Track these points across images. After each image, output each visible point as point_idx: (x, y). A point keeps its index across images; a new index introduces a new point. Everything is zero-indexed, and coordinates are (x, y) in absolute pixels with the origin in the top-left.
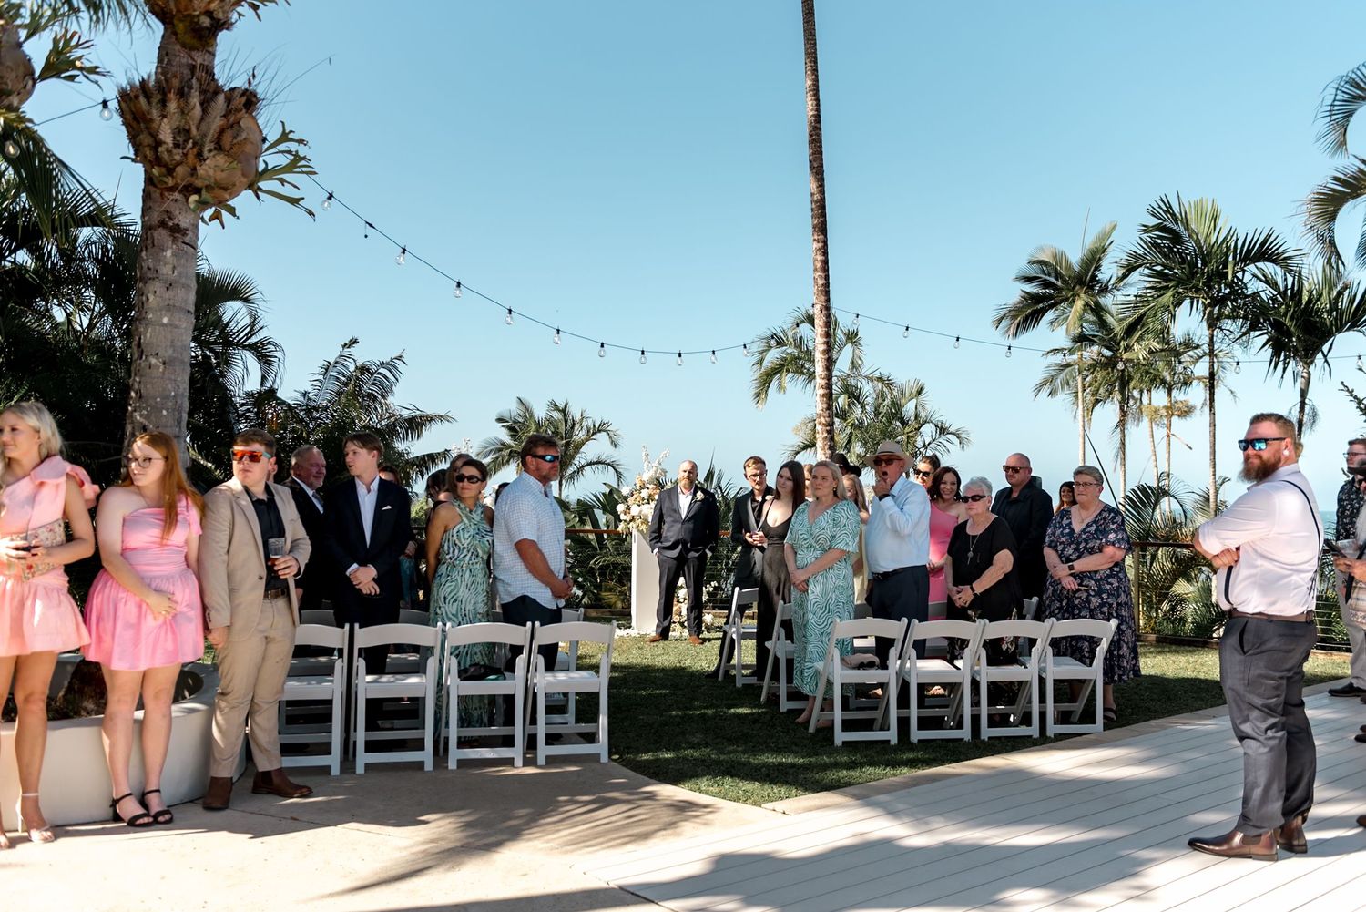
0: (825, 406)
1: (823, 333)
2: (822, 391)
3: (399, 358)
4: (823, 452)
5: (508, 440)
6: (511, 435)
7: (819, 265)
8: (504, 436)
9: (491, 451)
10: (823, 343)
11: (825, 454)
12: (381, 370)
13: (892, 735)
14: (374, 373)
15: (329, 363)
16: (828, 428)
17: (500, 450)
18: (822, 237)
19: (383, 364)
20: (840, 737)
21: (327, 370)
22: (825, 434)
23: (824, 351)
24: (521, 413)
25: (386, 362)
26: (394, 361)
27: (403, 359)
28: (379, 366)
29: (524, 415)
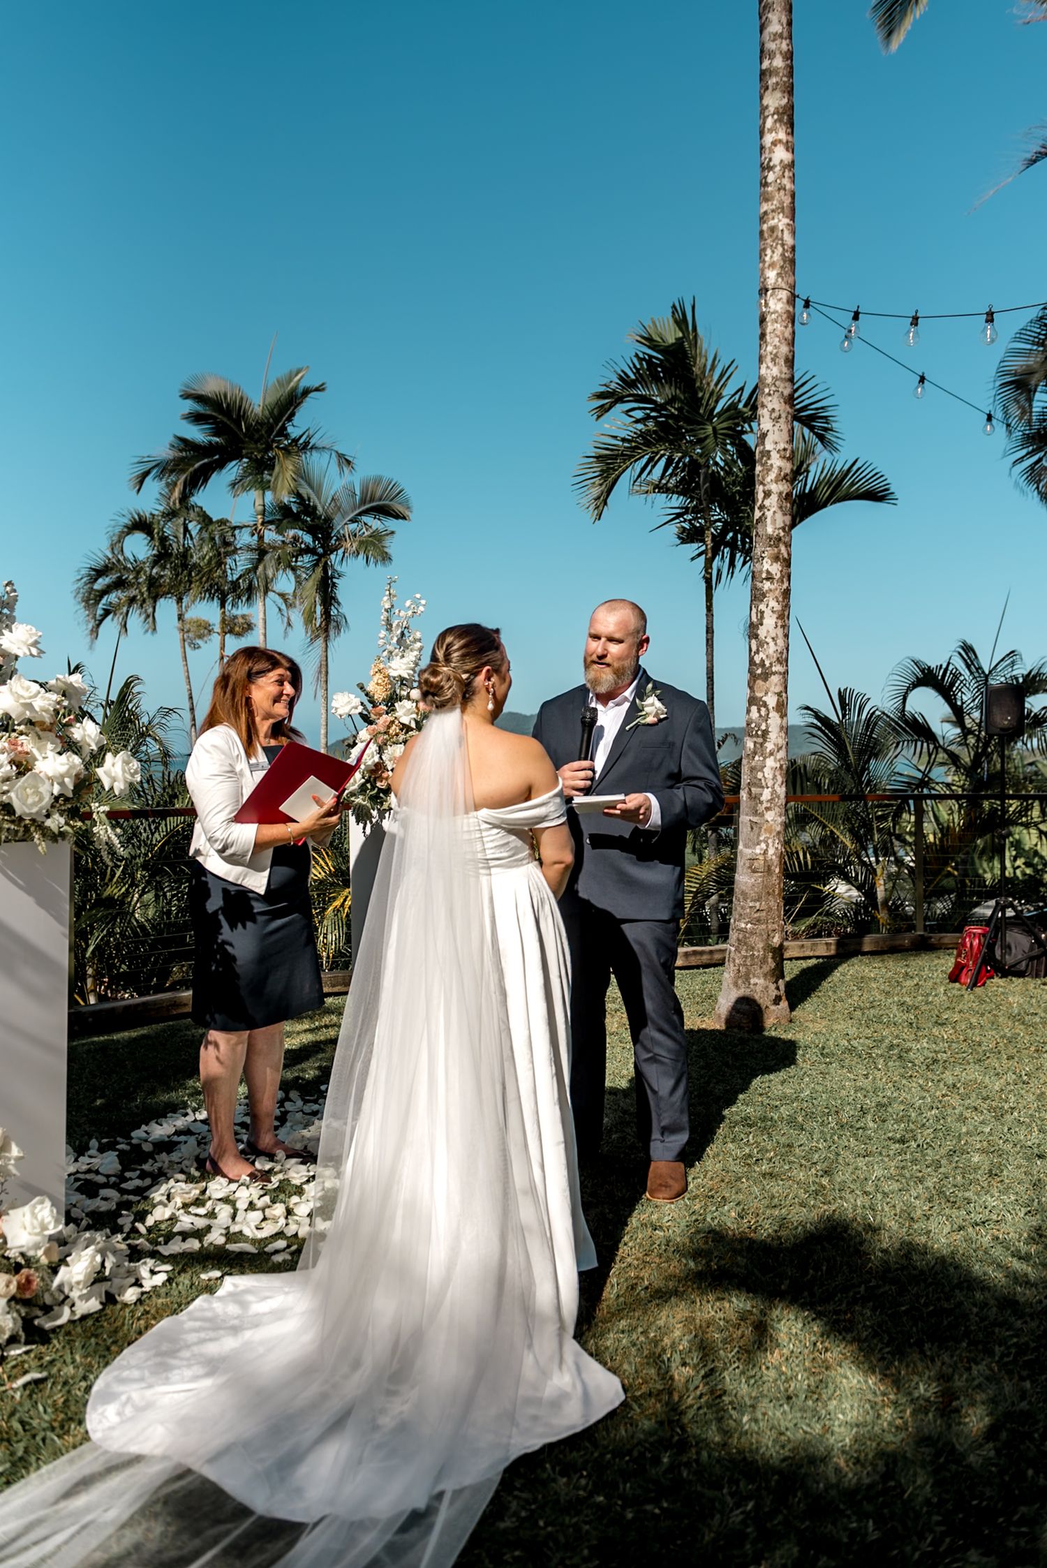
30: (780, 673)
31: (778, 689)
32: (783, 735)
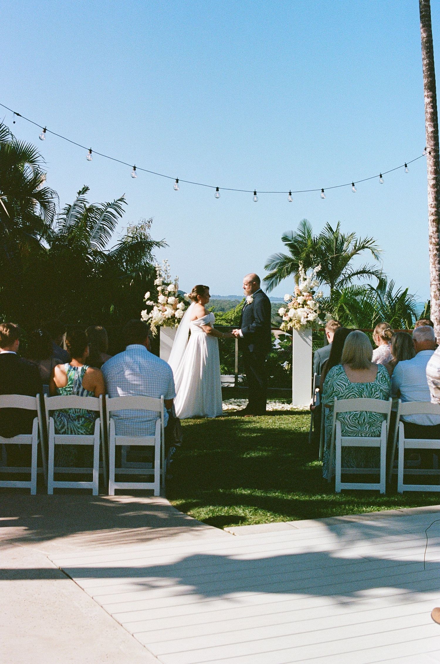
0: (435, 229)
1: (432, 171)
2: (433, 218)
3: (121, 200)
4: (433, 266)
5: (290, 255)
6: (292, 252)
7: (429, 116)
8: (287, 252)
10: (433, 179)
11: (435, 268)
12: (109, 209)
13: (381, 487)
14: (103, 212)
15: (70, 206)
16: (438, 247)
18: (431, 93)
19: (109, 205)
20: (340, 486)
21: (68, 211)
22: (435, 252)
23: (434, 185)
24: (301, 234)
25: (111, 204)
26: (117, 203)
27: (124, 200)
28: (106, 206)
29: (303, 235)
30: (435, 284)
31: (434, 290)
32: (438, 307)
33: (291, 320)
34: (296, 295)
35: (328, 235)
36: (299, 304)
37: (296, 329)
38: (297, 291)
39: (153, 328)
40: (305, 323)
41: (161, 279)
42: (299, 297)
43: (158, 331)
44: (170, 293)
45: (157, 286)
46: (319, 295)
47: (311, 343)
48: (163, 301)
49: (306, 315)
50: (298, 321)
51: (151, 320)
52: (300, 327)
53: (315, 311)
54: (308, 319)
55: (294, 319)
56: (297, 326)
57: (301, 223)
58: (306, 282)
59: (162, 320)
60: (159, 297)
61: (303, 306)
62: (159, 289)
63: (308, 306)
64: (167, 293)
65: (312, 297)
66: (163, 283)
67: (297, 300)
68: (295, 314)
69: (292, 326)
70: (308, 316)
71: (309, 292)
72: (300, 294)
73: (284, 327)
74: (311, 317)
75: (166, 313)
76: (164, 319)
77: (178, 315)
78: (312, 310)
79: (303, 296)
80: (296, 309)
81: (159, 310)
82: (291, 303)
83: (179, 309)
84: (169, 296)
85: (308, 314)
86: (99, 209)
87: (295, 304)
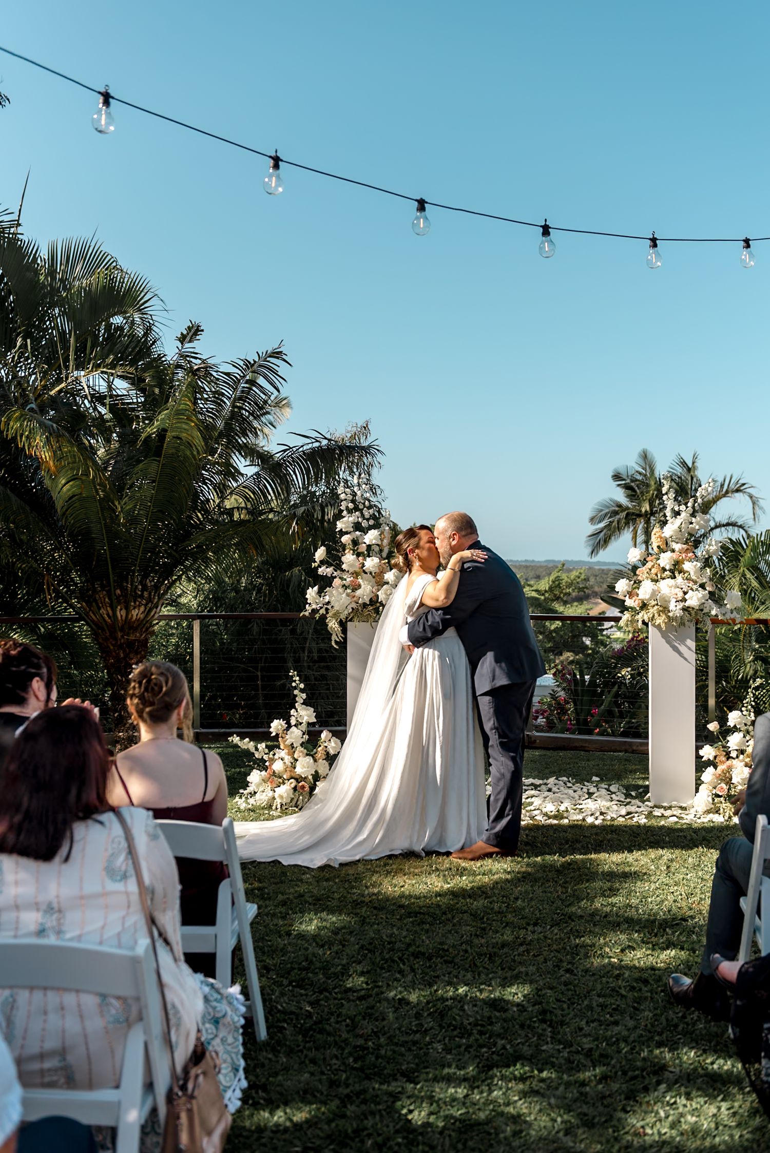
3: (277, 354)
5: (624, 501)
6: (626, 497)
8: (620, 496)
9: (606, 515)
12: (251, 376)
14: (239, 381)
17: (615, 513)
19: (249, 365)
24: (641, 470)
25: (252, 362)
26: (268, 361)
27: (284, 357)
28: (245, 370)
29: (644, 472)
33: (644, 606)
34: (656, 549)
35: (679, 470)
36: (664, 570)
37: (658, 627)
38: (659, 539)
39: (333, 625)
40: (679, 613)
41: (351, 519)
42: (662, 555)
43: (344, 631)
44: (369, 547)
45: (342, 533)
46: (711, 547)
47: (692, 656)
48: (351, 565)
49: (680, 595)
50: (661, 609)
51: (327, 610)
52: (666, 623)
53: (702, 586)
54: (687, 604)
55: (653, 603)
56: (660, 620)
57: (640, 455)
58: (679, 520)
59: (349, 607)
60: (343, 559)
61: (673, 573)
62: (345, 539)
63: (686, 575)
64: (363, 548)
65: (694, 552)
66: (357, 527)
67: (658, 562)
68: (654, 594)
69: (646, 621)
70: (686, 597)
71: (686, 543)
72: (665, 547)
73: (628, 621)
74: (695, 599)
75: (359, 593)
76: (354, 605)
77: (384, 596)
78: (695, 582)
79: (673, 551)
80: (657, 581)
81: (344, 586)
82: (644, 568)
83: (388, 583)
84: (369, 556)
85: (685, 593)
86: (228, 374)
87: (654, 571)
